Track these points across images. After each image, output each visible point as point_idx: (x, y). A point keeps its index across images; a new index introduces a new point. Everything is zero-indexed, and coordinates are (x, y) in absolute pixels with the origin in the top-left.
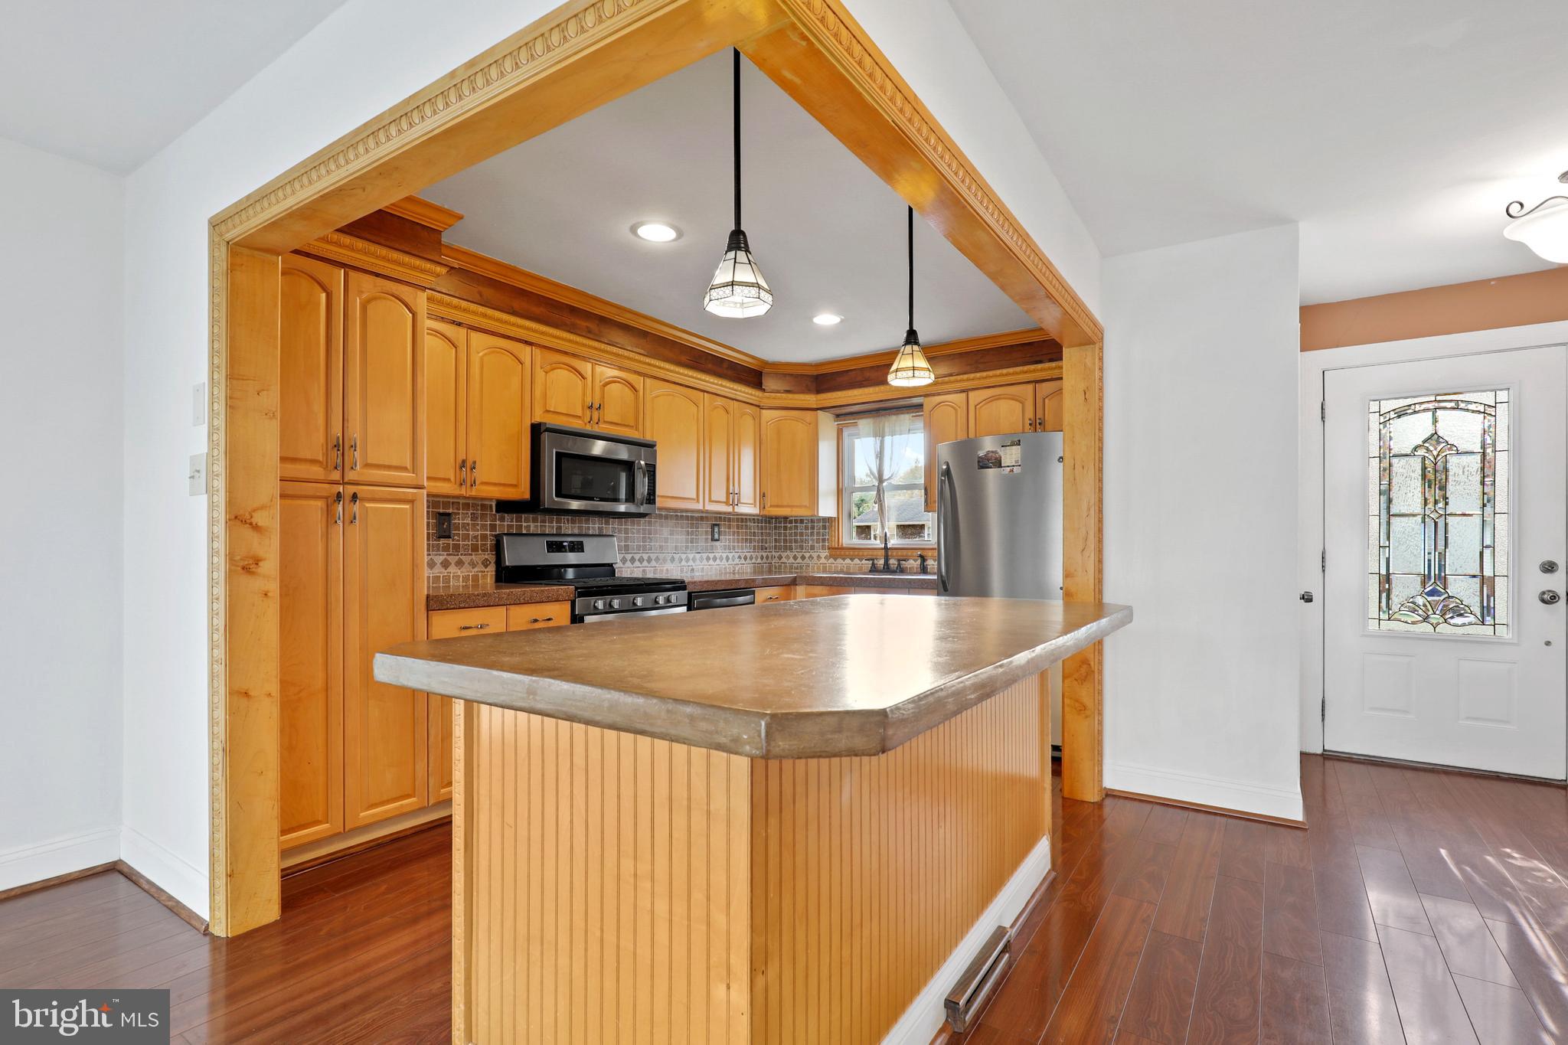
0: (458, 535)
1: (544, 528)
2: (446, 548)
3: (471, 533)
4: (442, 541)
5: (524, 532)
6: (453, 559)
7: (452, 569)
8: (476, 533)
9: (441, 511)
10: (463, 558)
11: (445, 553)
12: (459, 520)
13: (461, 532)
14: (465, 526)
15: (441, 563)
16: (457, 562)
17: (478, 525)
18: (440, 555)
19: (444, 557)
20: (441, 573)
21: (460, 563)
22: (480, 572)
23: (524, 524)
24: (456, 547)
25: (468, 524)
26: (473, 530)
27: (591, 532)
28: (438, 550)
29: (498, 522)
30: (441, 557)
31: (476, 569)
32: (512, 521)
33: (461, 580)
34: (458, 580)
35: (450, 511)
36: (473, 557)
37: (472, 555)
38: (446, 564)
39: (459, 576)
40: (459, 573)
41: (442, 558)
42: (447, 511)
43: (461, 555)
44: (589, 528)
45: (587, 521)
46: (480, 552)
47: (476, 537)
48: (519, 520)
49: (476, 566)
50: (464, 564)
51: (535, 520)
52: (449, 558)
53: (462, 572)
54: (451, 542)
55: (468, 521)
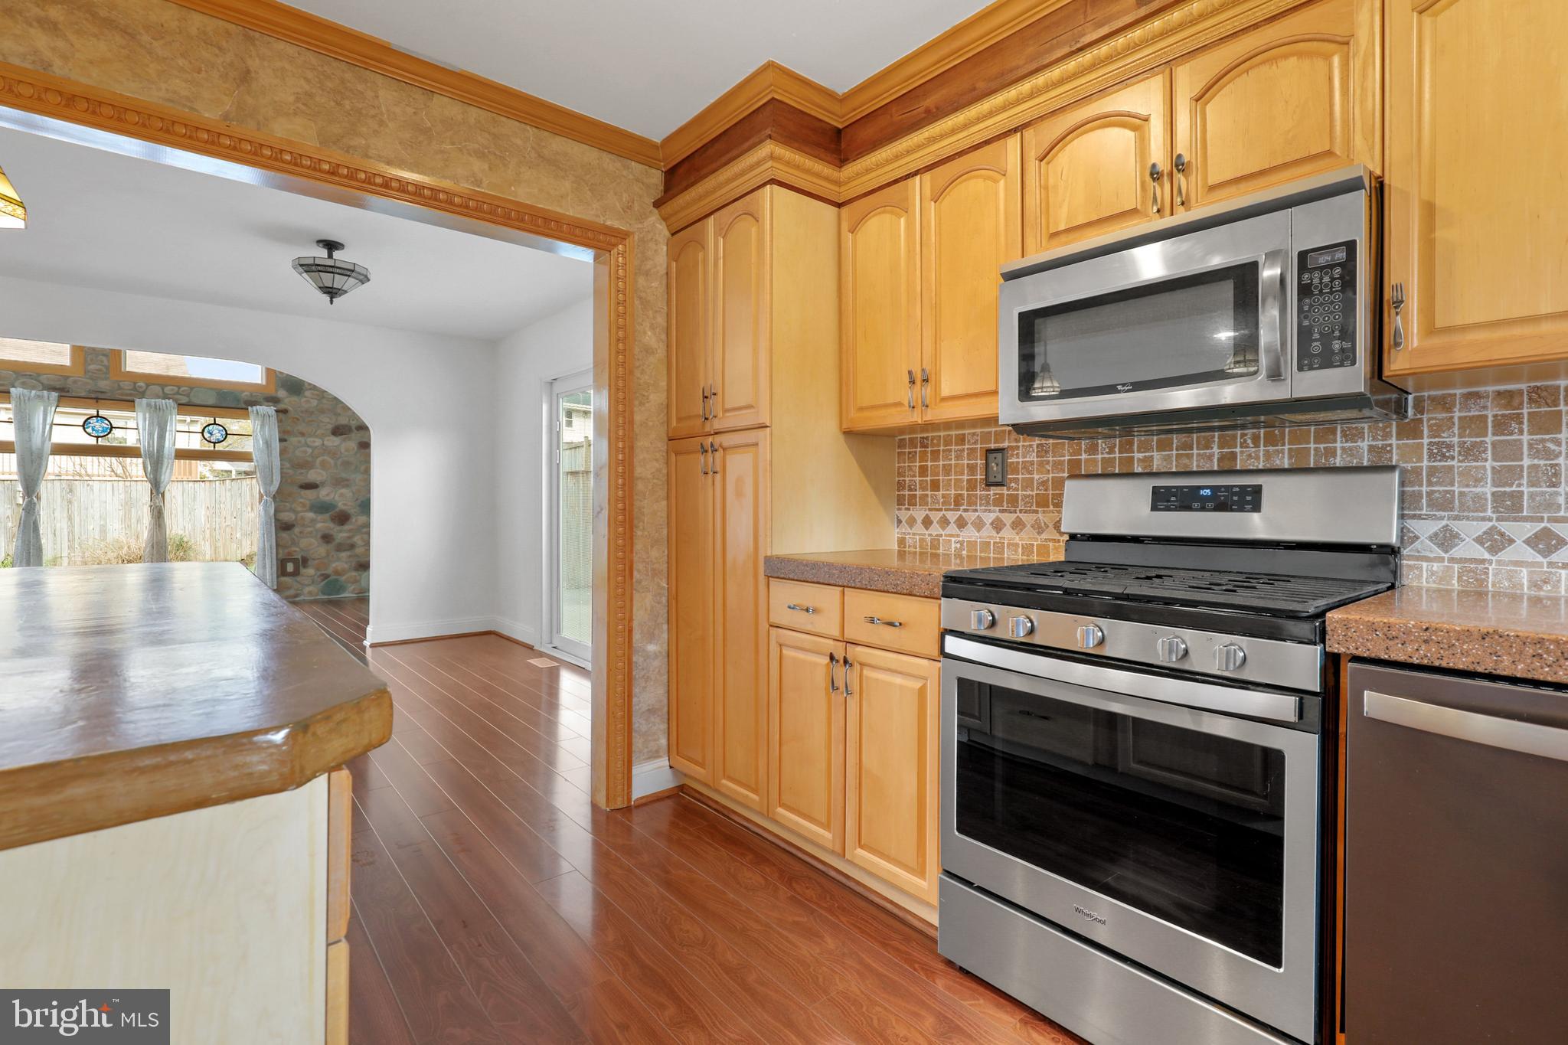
0: (1016, 480)
1: (1186, 461)
2: (998, 502)
3: (1036, 477)
4: (993, 490)
5: (1138, 469)
6: (1008, 518)
7: (1007, 533)
8: (1045, 477)
9: (993, 446)
10: (1023, 517)
11: (997, 509)
12: (1018, 458)
13: (1020, 476)
14: (1027, 467)
15: (992, 524)
16: (1013, 522)
17: (1048, 462)
18: (990, 511)
19: (996, 514)
20: (990, 537)
21: (1018, 525)
22: (1050, 540)
23: (1137, 455)
24: (1013, 500)
25: (1032, 463)
26: (1040, 472)
27: (1338, 462)
28: (988, 504)
29: (1084, 456)
30: (992, 514)
31: (1044, 536)
32: (1111, 451)
33: (1020, 549)
34: (1016, 551)
35: (1006, 444)
36: (1040, 515)
37: (1036, 512)
38: (998, 526)
39: (1017, 545)
40: (1017, 539)
41: (993, 516)
42: (1001, 445)
43: (1021, 511)
44: (1332, 453)
45: (1326, 433)
46: (1051, 507)
47: (1044, 483)
48: (1127, 447)
49: (1043, 531)
50: (1024, 526)
51: (1162, 447)
52: (1002, 516)
53: (1021, 539)
54: (1004, 491)
55: (1033, 457)
